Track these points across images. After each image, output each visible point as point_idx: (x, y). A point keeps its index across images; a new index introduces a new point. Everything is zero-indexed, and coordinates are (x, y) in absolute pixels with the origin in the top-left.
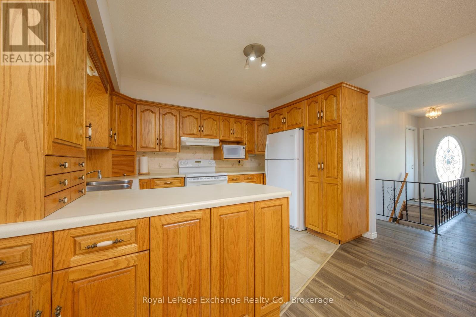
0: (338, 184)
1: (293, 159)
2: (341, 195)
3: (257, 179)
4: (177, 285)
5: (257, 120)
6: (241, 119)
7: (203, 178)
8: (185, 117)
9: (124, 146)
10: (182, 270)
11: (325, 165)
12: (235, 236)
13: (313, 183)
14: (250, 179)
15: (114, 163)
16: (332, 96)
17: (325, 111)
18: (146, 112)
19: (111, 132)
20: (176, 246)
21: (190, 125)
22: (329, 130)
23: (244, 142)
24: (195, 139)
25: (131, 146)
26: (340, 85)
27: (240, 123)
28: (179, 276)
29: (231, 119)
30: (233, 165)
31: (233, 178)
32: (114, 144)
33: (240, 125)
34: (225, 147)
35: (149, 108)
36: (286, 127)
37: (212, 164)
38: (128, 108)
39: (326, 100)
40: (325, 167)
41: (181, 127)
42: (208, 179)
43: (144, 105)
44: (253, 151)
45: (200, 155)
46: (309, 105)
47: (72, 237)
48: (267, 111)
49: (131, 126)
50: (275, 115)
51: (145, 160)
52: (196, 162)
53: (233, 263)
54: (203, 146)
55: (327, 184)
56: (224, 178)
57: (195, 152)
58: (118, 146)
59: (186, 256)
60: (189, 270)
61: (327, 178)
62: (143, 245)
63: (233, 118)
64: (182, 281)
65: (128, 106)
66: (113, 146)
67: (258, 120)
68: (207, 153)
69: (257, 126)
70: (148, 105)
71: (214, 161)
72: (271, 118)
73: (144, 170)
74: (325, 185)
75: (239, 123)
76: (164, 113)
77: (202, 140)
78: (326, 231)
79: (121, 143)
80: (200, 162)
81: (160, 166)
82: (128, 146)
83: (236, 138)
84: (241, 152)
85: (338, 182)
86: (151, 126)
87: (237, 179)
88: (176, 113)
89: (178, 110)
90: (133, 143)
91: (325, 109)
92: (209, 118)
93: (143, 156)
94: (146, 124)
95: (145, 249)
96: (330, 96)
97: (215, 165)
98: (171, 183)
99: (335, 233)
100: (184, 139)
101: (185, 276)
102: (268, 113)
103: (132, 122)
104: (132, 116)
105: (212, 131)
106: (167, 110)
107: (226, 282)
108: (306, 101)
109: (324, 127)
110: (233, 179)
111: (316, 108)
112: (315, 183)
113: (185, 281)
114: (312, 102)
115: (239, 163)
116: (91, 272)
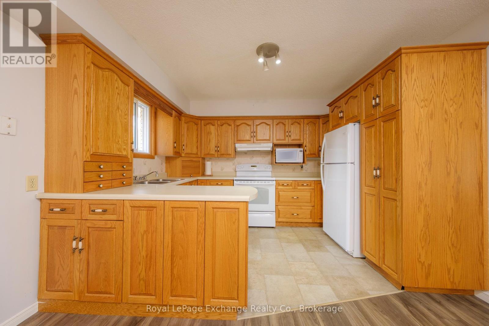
0: (397, 200)
1: (346, 163)
2: (400, 215)
3: (316, 187)
4: (139, 249)
5: (321, 118)
6: (299, 119)
7: (253, 181)
8: (238, 126)
9: (191, 154)
10: (142, 240)
11: (383, 171)
12: (184, 227)
13: (370, 195)
14: (305, 186)
15: (183, 167)
16: (390, 72)
17: (382, 95)
18: (207, 126)
19: (175, 144)
20: (139, 223)
21: (243, 132)
22: (387, 121)
23: (304, 145)
24: (247, 145)
25: (197, 154)
26: (399, 53)
27: (298, 123)
28: (141, 244)
29: (287, 120)
30: (294, 169)
31: (283, 183)
32: (183, 153)
33: (298, 126)
34: (277, 151)
35: (210, 121)
36: (343, 122)
37: (268, 169)
38: (194, 124)
39: (383, 79)
40: (383, 174)
41: (235, 134)
42: (250, 182)
43: (206, 120)
44: (316, 154)
45: (257, 159)
46: (365, 91)
47: (89, 204)
48: (327, 106)
49: (197, 138)
50: (334, 109)
51: (208, 164)
52: (252, 166)
53: (183, 249)
54: (259, 151)
55: (385, 199)
56: (271, 183)
57: (253, 156)
58: (186, 154)
59: (145, 232)
60: (147, 242)
61: (385, 190)
62: (119, 217)
63: (289, 119)
64: (142, 248)
65: (194, 122)
66: (183, 154)
67: (323, 118)
68: (265, 157)
69: (322, 125)
70: (210, 120)
71: (271, 165)
72: (331, 114)
73: (208, 172)
74: (382, 199)
75: (296, 124)
76: (221, 125)
77: (255, 145)
78: (384, 265)
79: (189, 151)
80: (256, 166)
81: (222, 170)
82: (194, 154)
83: (293, 140)
84: (297, 155)
85: (397, 196)
86: (211, 136)
87: (288, 185)
88: (231, 123)
89: (232, 120)
90: (198, 151)
91: (382, 93)
92: (262, 123)
93: (207, 161)
94: (208, 135)
95: (120, 219)
96: (388, 73)
97: (271, 170)
98: (221, 184)
99: (393, 271)
100: (237, 145)
101: (144, 245)
102: (328, 107)
103: (198, 135)
104: (197, 130)
105: (265, 136)
106: (224, 121)
107: (176, 262)
108: (362, 85)
109: (381, 118)
110: (283, 185)
111: (372, 92)
112: (372, 196)
113: (144, 249)
114: (368, 85)
115: (302, 167)
116: (95, 225)
